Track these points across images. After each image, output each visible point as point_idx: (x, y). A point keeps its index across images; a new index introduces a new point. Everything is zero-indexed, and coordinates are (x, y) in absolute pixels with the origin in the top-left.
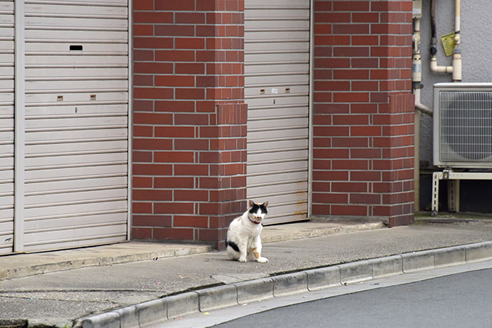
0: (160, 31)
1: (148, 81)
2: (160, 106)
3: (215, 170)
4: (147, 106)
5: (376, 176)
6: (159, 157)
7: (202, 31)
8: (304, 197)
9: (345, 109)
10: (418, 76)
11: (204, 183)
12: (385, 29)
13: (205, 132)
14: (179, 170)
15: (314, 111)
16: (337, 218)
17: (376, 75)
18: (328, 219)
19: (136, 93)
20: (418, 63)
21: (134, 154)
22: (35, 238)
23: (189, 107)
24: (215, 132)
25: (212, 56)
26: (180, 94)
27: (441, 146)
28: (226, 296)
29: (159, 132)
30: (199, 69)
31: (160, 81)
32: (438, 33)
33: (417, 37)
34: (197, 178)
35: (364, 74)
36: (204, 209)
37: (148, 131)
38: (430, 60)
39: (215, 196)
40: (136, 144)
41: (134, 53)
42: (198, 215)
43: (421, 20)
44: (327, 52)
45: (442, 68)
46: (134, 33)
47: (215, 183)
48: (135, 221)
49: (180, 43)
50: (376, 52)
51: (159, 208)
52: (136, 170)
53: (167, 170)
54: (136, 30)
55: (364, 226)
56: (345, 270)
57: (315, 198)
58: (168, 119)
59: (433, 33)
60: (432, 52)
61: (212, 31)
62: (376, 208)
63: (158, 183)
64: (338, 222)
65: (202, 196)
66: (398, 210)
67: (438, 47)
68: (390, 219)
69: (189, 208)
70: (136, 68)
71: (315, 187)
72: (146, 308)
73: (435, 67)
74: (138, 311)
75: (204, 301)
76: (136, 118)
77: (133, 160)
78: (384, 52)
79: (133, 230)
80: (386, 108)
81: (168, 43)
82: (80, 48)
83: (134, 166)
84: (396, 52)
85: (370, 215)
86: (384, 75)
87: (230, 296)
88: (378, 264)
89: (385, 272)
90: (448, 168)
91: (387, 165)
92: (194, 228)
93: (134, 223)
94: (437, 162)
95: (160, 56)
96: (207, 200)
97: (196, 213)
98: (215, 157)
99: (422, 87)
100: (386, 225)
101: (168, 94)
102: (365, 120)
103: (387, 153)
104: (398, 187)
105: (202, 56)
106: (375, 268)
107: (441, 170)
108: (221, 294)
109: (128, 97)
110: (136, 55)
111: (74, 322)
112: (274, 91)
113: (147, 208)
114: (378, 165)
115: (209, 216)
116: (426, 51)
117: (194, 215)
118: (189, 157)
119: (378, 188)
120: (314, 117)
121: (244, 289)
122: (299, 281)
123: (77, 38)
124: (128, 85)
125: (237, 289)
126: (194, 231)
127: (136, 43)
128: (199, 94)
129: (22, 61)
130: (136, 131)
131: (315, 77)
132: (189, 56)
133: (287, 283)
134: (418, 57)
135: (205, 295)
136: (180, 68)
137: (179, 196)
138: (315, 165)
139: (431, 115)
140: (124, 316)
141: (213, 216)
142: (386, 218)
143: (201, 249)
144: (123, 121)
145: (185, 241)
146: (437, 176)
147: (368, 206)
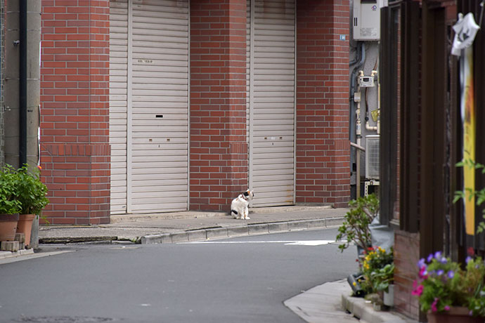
0: (203, 108)
1: (197, 132)
2: (203, 145)
3: (230, 176)
4: (197, 145)
5: (328, 182)
6: (202, 170)
7: (223, 108)
8: (291, 193)
9: (312, 148)
10: (359, 132)
11: (224, 182)
12: (332, 107)
13: (224, 157)
14: (212, 176)
15: (297, 149)
17: (327, 130)
18: (304, 204)
19: (192, 138)
20: (359, 125)
21: (190, 168)
22: (138, 207)
23: (217, 145)
24: (230, 157)
25: (228, 120)
26: (213, 138)
27: (370, 168)
28: (221, 233)
29: (203, 157)
30: (222, 126)
31: (203, 132)
32: (369, 109)
33: (358, 112)
34: (221, 180)
35: (322, 130)
37: (197, 157)
38: (365, 123)
39: (230, 188)
40: (191, 163)
41: (191, 119)
43: (361, 103)
44: (303, 119)
45: (372, 128)
46: (191, 109)
47: (230, 182)
48: (191, 201)
49: (213, 114)
50: (327, 119)
51: (203, 195)
52: (191, 176)
53: (207, 176)
54: (192, 108)
55: (319, 207)
56: (291, 224)
57: (297, 194)
58: (207, 151)
59: (367, 110)
60: (367, 119)
61: (228, 108)
62: (328, 199)
63: (202, 182)
64: (309, 206)
65: (223, 188)
66: (340, 200)
67: (369, 117)
68: (335, 204)
69: (217, 195)
70: (192, 126)
71: (297, 188)
72: (176, 235)
73: (368, 127)
74: (171, 236)
75: (209, 234)
76: (192, 151)
77: (190, 171)
78: (332, 119)
79: (190, 205)
80: (332, 147)
81: (207, 114)
82: (161, 116)
83: (191, 174)
84: (338, 119)
85: (325, 202)
86: (332, 130)
87: (224, 232)
88: (311, 222)
89: (315, 226)
90: (373, 179)
91: (333, 176)
92: (219, 204)
93: (191, 202)
94: (367, 177)
95: (203, 120)
96: (226, 191)
97: (220, 197)
98: (229, 169)
99: (361, 137)
100: (333, 207)
101: (207, 138)
102: (322, 153)
103: (333, 171)
104: (340, 188)
105: (223, 120)
106: (309, 224)
107: (369, 180)
108: (219, 231)
109: (188, 140)
110: (192, 120)
111: (138, 238)
112: (273, 138)
113: (197, 195)
114: (329, 176)
115: (226, 198)
116: (363, 119)
118: (217, 170)
119: (329, 188)
120: (297, 153)
121: (232, 230)
122: (264, 228)
123: (159, 112)
124: (188, 134)
125: (228, 230)
126: (220, 206)
127: (192, 114)
128: (222, 138)
129: (130, 123)
130: (192, 157)
131: (297, 132)
132: (217, 120)
133: (257, 228)
134: (359, 122)
135: (210, 231)
136: (213, 126)
137: (212, 188)
138: (297, 177)
139: (364, 151)
140: (163, 237)
141: (228, 198)
142: (333, 204)
143: (221, 214)
144: (185, 152)
145: (215, 211)
146: (367, 184)
147: (324, 197)
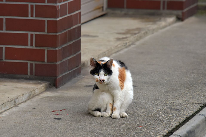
11: (41, 11)
16: (131, 12)
18: (123, 13)
34: (32, 6)
36: (41, 41)
39: (53, 26)
42: (34, 47)
65: (37, 26)
68: (183, 13)
69: (23, 40)
85: (164, 8)
92: (29, 63)
96: (44, 31)
97: (32, 45)
115: (46, 49)
117: (29, 47)
126: (29, 65)
141: (51, 49)
142: (179, 13)
145: (18, 76)
